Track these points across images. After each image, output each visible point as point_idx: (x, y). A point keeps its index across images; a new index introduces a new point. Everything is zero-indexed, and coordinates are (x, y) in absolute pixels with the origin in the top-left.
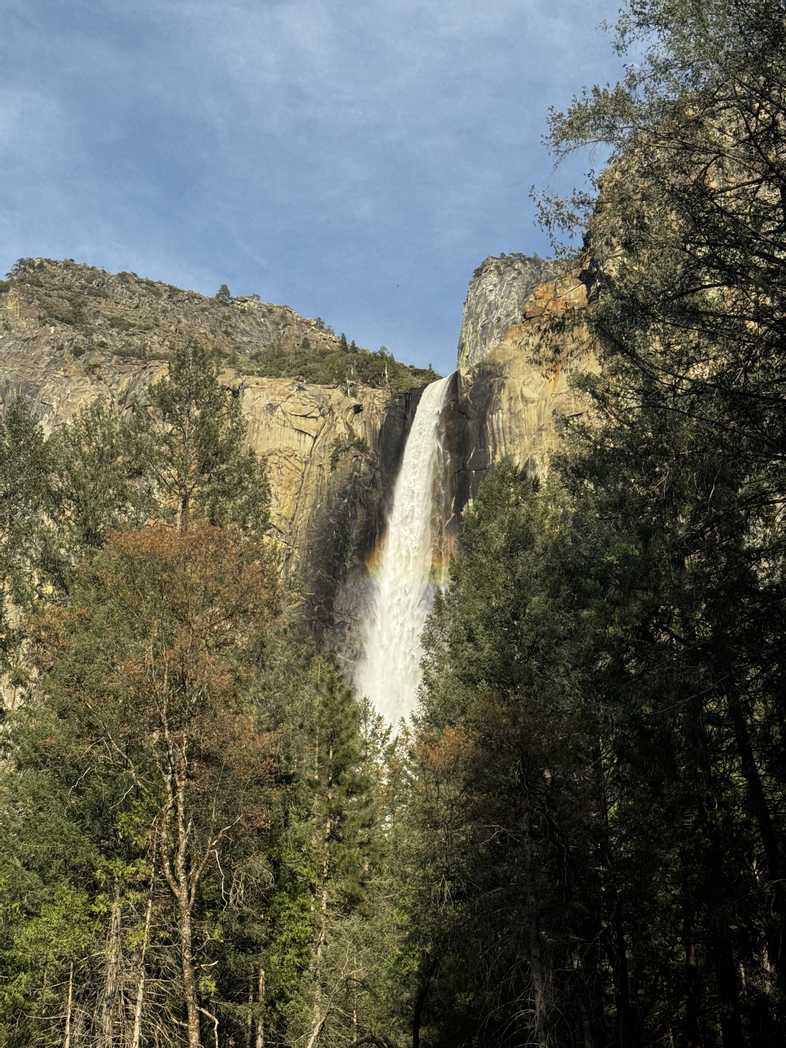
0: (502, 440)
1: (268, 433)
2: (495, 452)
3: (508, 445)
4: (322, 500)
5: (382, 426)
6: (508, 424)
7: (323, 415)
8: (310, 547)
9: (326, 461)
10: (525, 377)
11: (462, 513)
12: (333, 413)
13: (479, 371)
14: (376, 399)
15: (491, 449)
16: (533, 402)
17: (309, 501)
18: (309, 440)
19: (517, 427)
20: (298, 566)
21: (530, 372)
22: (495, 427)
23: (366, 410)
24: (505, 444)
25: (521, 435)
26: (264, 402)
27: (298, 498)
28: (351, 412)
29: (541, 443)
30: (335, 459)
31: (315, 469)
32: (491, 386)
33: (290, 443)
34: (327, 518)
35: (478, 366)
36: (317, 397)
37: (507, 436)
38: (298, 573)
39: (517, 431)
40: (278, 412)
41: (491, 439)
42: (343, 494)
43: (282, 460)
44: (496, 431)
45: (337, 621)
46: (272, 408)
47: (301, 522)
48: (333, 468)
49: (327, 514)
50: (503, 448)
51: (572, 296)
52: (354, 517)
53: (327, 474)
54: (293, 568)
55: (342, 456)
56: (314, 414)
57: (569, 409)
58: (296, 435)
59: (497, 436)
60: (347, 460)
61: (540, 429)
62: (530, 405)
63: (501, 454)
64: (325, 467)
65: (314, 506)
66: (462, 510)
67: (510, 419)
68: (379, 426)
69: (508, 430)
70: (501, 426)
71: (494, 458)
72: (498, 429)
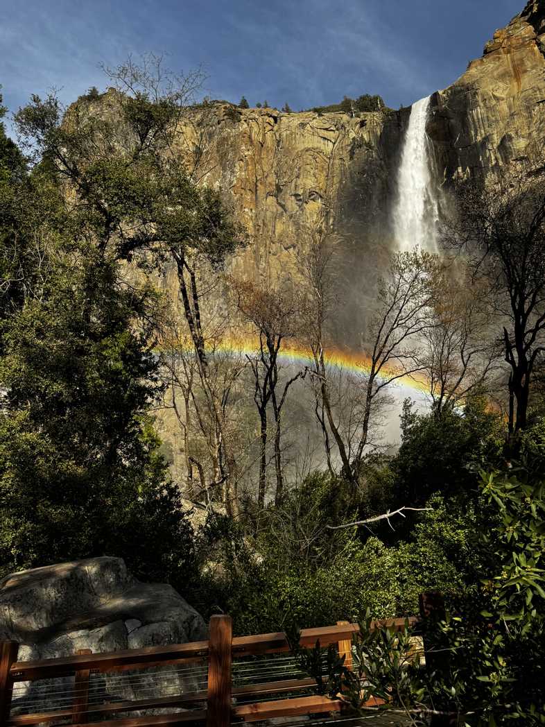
0: (482, 126)
1: (302, 139)
2: (476, 135)
3: (487, 128)
4: (346, 178)
5: (381, 133)
6: (485, 115)
7: (337, 130)
8: (341, 207)
9: (345, 155)
10: (494, 86)
11: (453, 177)
12: (345, 128)
13: (452, 92)
14: (374, 118)
15: (473, 132)
16: (503, 99)
17: (336, 180)
18: (331, 145)
19: (493, 116)
20: (335, 219)
21: (496, 83)
22: (475, 118)
23: (368, 124)
24: (484, 128)
25: (497, 121)
26: (296, 122)
27: (327, 180)
28: (358, 126)
29: (514, 123)
30: (352, 153)
31: (337, 161)
32: (466, 96)
33: (319, 145)
34: (353, 188)
35: (450, 89)
36: (333, 119)
37: (486, 122)
38: (336, 223)
39: (493, 118)
40: (308, 127)
41: (473, 126)
42: (363, 172)
43: (316, 154)
44: (476, 121)
45: (372, 248)
46: (303, 125)
47: (332, 193)
48: (351, 158)
49: (352, 185)
50: (483, 131)
51: (523, 33)
52: (374, 184)
53: (347, 163)
54: (331, 221)
55: (357, 151)
56: (332, 128)
57: (535, 98)
58: (322, 141)
59: (477, 124)
60: (361, 153)
61: (512, 115)
62: (501, 102)
63: (481, 135)
64: (345, 159)
65: (341, 182)
66: (453, 175)
67: (487, 112)
68: (379, 133)
69: (486, 119)
70: (480, 116)
71: (476, 138)
72: (478, 119)
